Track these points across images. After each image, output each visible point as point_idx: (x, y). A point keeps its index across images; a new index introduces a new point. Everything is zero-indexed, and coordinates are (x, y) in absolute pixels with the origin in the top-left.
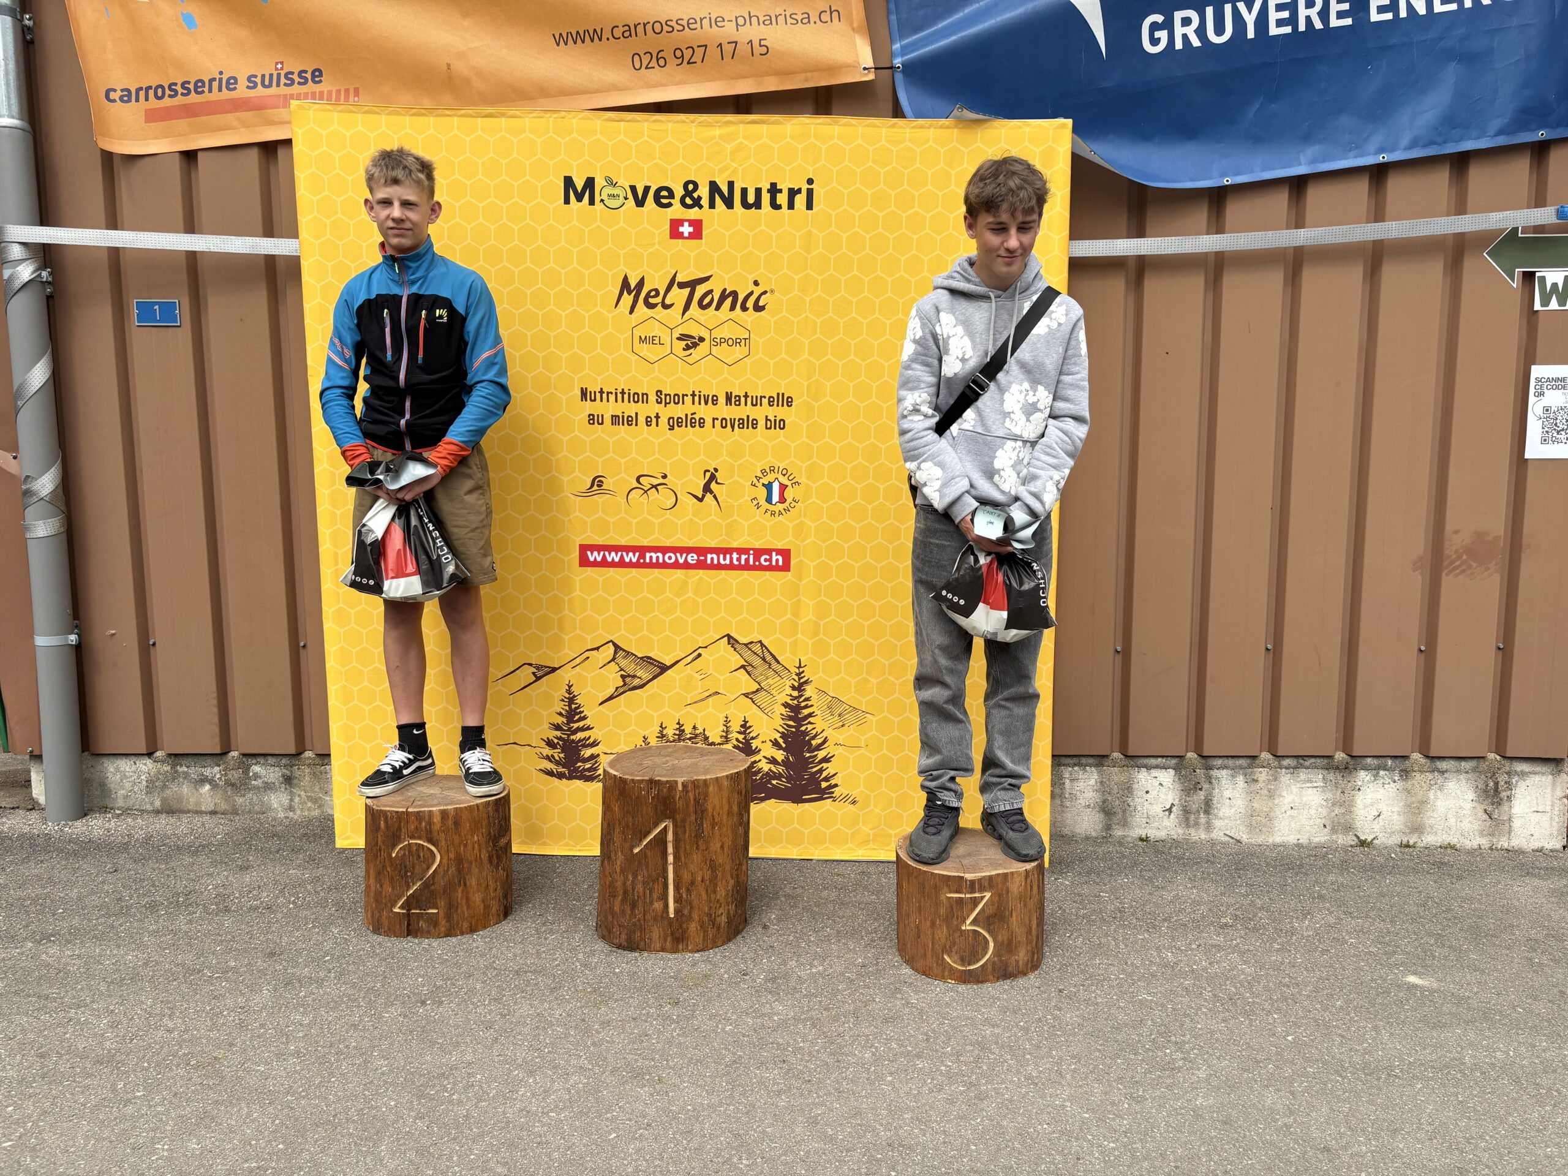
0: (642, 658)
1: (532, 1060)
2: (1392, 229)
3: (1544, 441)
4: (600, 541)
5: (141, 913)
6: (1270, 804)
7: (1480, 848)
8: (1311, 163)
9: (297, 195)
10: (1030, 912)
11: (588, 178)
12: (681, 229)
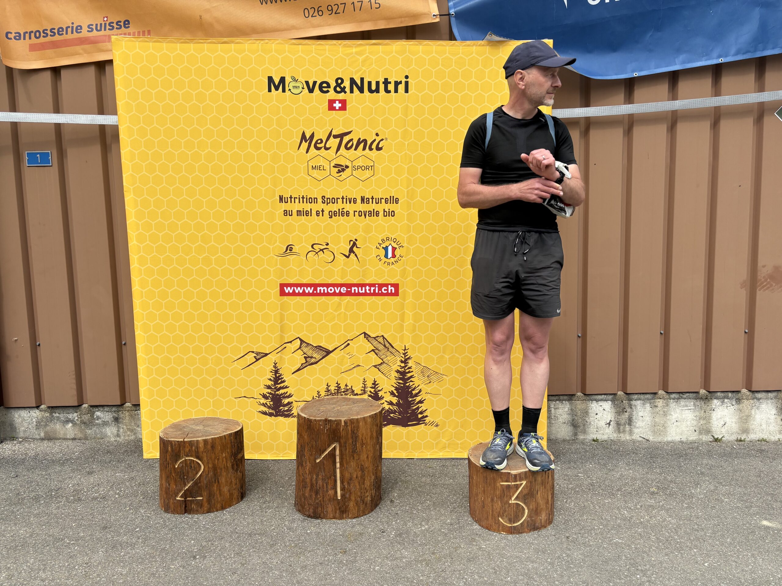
0: (316, 347)
2: (725, 100)
4: (292, 281)
5: (30, 502)
6: (665, 419)
7: (779, 441)
8: (681, 64)
9: (116, 89)
10: (548, 491)
11: (282, 77)
12: (334, 105)
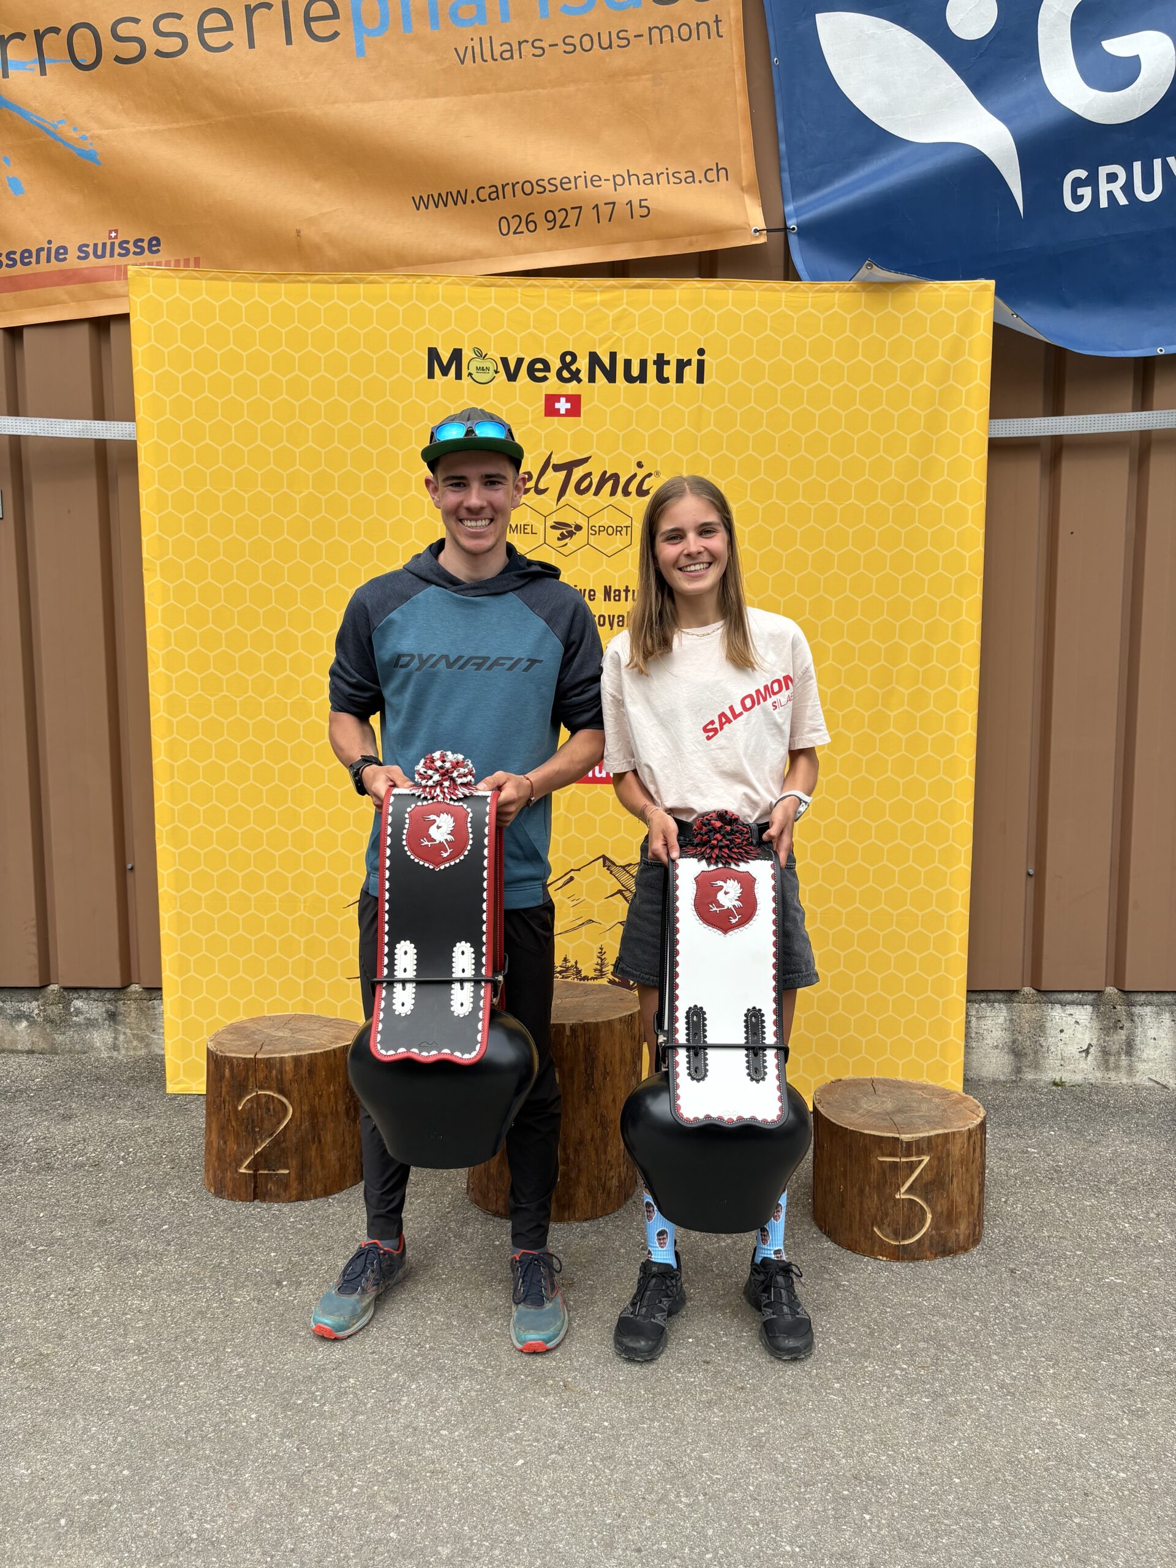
9: (135, 370)
10: (972, 1177)
11: (455, 350)
12: (557, 405)
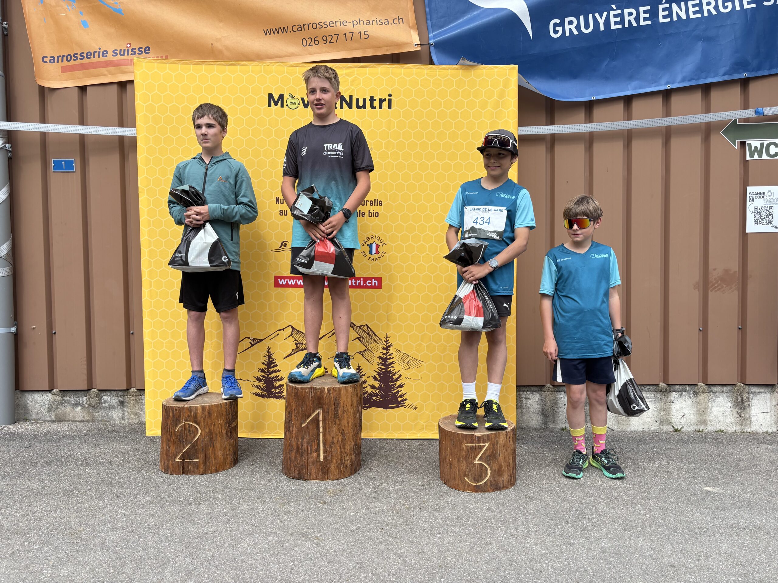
1: (248, 529)
2: (675, 120)
3: (756, 224)
4: (285, 274)
5: (42, 465)
7: (736, 432)
8: (633, 90)
9: (136, 103)
10: (509, 454)
11: (280, 94)
